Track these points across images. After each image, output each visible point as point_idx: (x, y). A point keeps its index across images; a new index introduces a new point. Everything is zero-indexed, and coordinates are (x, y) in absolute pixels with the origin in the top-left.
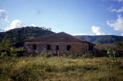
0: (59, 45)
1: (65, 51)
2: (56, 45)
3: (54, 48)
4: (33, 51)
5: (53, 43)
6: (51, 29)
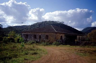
0: (41, 35)
1: (45, 40)
2: (39, 35)
3: (38, 37)
4: (26, 39)
5: (37, 34)
6: (63, 22)
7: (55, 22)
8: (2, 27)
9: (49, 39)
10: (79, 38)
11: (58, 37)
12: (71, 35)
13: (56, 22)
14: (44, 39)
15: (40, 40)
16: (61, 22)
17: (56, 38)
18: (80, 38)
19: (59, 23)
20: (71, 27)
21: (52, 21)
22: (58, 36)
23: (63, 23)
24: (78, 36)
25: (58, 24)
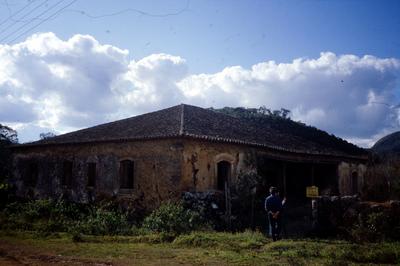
0: (96, 159)
1: (116, 192)
2: (85, 160)
3: (82, 176)
5: (79, 154)
6: (286, 111)
7: (249, 111)
8: (14, 138)
9: (136, 185)
10: (355, 175)
11: (196, 171)
12: (300, 159)
13: (255, 110)
14: (112, 189)
15: (90, 194)
16: (276, 112)
17: (176, 178)
18: (360, 175)
19: (267, 113)
20: (320, 131)
21: (235, 107)
22: (193, 160)
23: (285, 115)
24: (344, 165)
25: (261, 119)
